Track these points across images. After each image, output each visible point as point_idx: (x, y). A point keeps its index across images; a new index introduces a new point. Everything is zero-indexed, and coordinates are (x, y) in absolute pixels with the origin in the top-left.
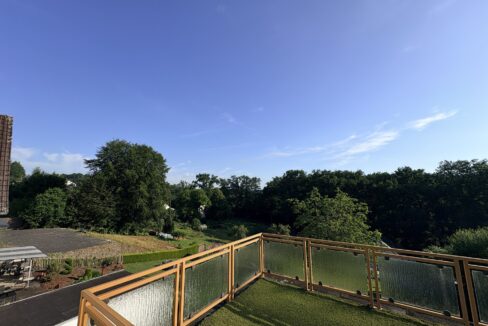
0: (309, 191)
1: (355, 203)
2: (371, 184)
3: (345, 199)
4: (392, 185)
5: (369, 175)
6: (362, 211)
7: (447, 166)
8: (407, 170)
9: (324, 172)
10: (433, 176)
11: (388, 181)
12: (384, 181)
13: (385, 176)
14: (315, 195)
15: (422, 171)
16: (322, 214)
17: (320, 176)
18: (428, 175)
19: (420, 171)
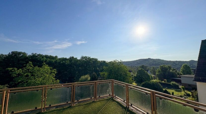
0: (26, 64)
1: (51, 69)
2: (60, 62)
3: (47, 68)
4: (68, 62)
5: (60, 58)
6: (54, 73)
7: (83, 58)
8: (73, 57)
9: (39, 55)
10: (79, 60)
11: (66, 61)
12: (65, 61)
13: (65, 59)
14: (30, 66)
15: (77, 58)
16: (32, 75)
17: (37, 56)
18: (78, 60)
19: (76, 58)
